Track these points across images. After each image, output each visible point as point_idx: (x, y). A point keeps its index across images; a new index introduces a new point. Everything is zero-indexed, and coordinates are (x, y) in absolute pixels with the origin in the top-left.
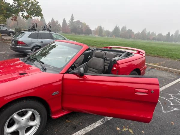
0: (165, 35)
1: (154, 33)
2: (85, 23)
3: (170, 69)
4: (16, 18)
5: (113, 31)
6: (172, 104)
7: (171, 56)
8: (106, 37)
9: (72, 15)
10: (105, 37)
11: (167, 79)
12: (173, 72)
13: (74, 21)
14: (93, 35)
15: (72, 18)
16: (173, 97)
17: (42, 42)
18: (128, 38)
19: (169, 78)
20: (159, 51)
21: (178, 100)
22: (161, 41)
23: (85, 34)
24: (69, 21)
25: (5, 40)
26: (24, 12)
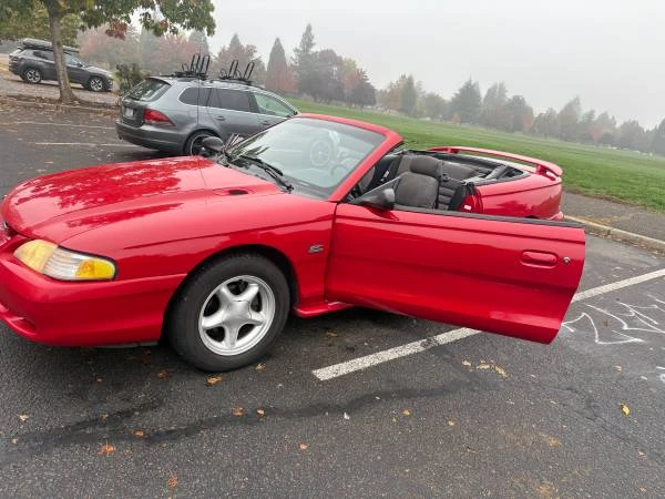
0: (651, 129)
1: (610, 117)
2: (354, 64)
3: (642, 240)
4: (124, 27)
5: (453, 100)
6: (626, 327)
7: (654, 201)
8: (428, 119)
9: (309, 29)
10: (422, 119)
11: (626, 267)
12: (650, 249)
13: (314, 50)
14: (378, 109)
15: (308, 40)
16: (633, 313)
17: (221, 119)
18: (507, 129)
19: (634, 263)
20: (617, 181)
21: (647, 320)
22: (634, 149)
23: (350, 101)
24: (296, 50)
25: (81, 102)
26: (153, 8)
